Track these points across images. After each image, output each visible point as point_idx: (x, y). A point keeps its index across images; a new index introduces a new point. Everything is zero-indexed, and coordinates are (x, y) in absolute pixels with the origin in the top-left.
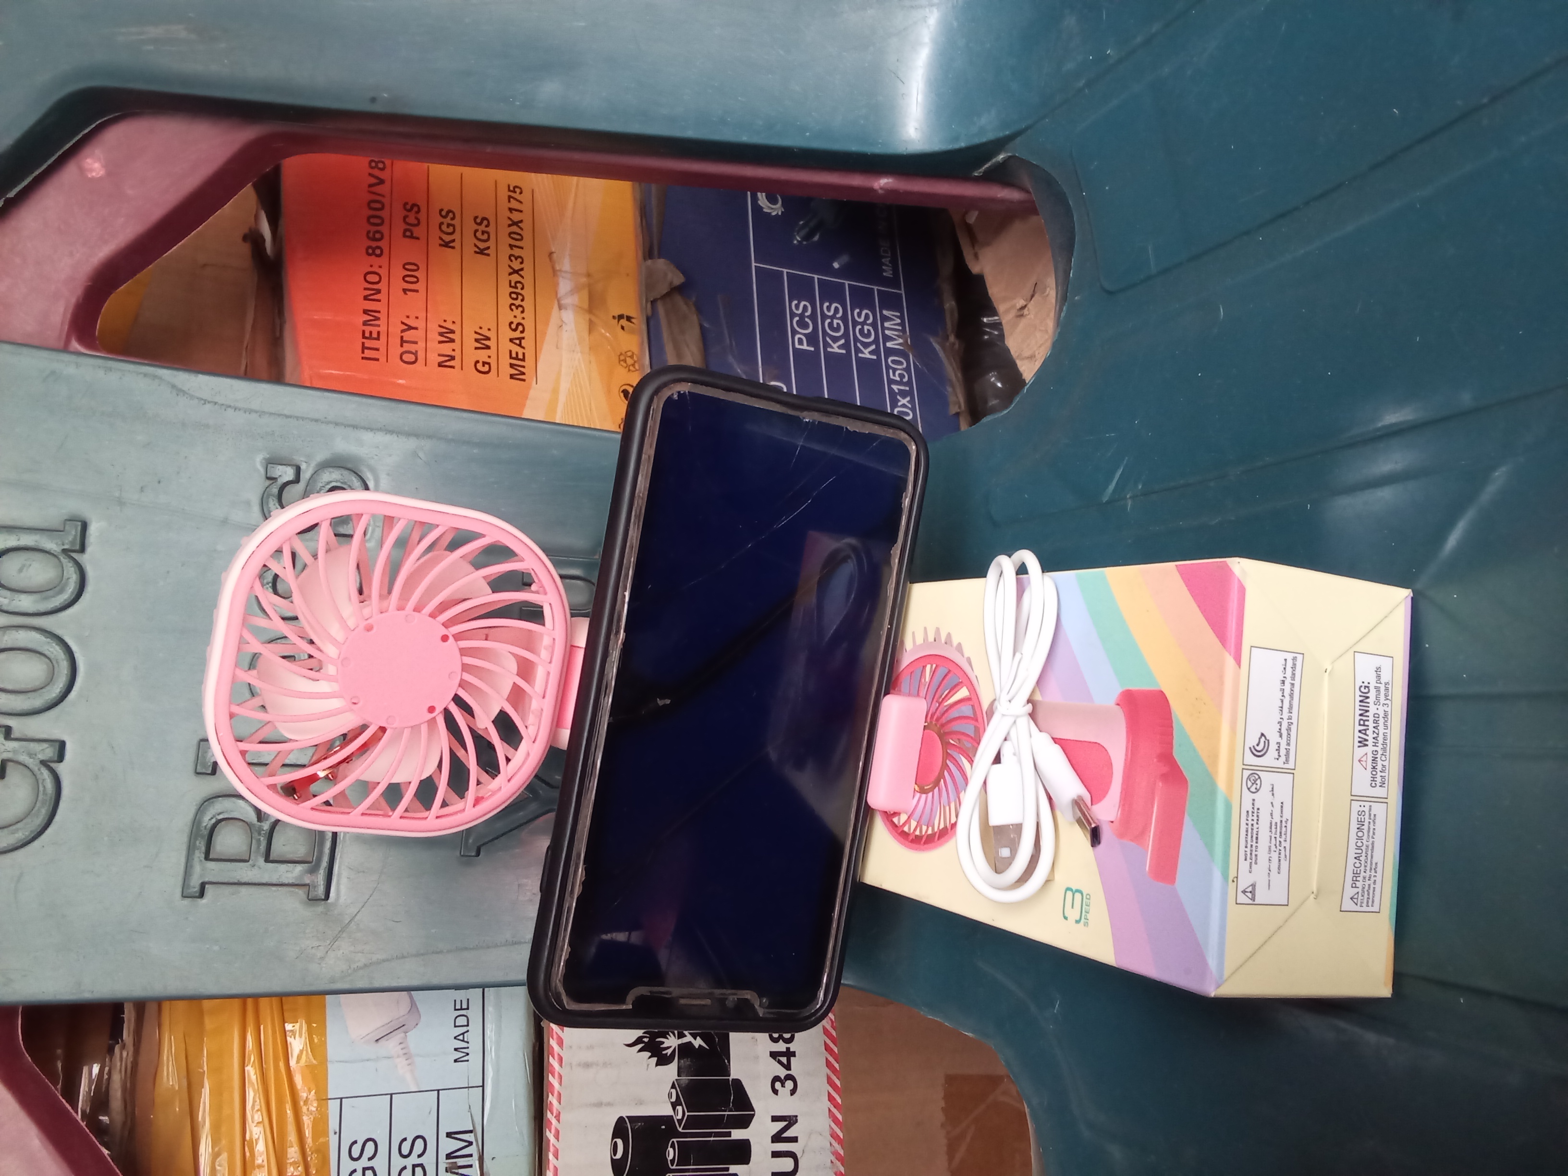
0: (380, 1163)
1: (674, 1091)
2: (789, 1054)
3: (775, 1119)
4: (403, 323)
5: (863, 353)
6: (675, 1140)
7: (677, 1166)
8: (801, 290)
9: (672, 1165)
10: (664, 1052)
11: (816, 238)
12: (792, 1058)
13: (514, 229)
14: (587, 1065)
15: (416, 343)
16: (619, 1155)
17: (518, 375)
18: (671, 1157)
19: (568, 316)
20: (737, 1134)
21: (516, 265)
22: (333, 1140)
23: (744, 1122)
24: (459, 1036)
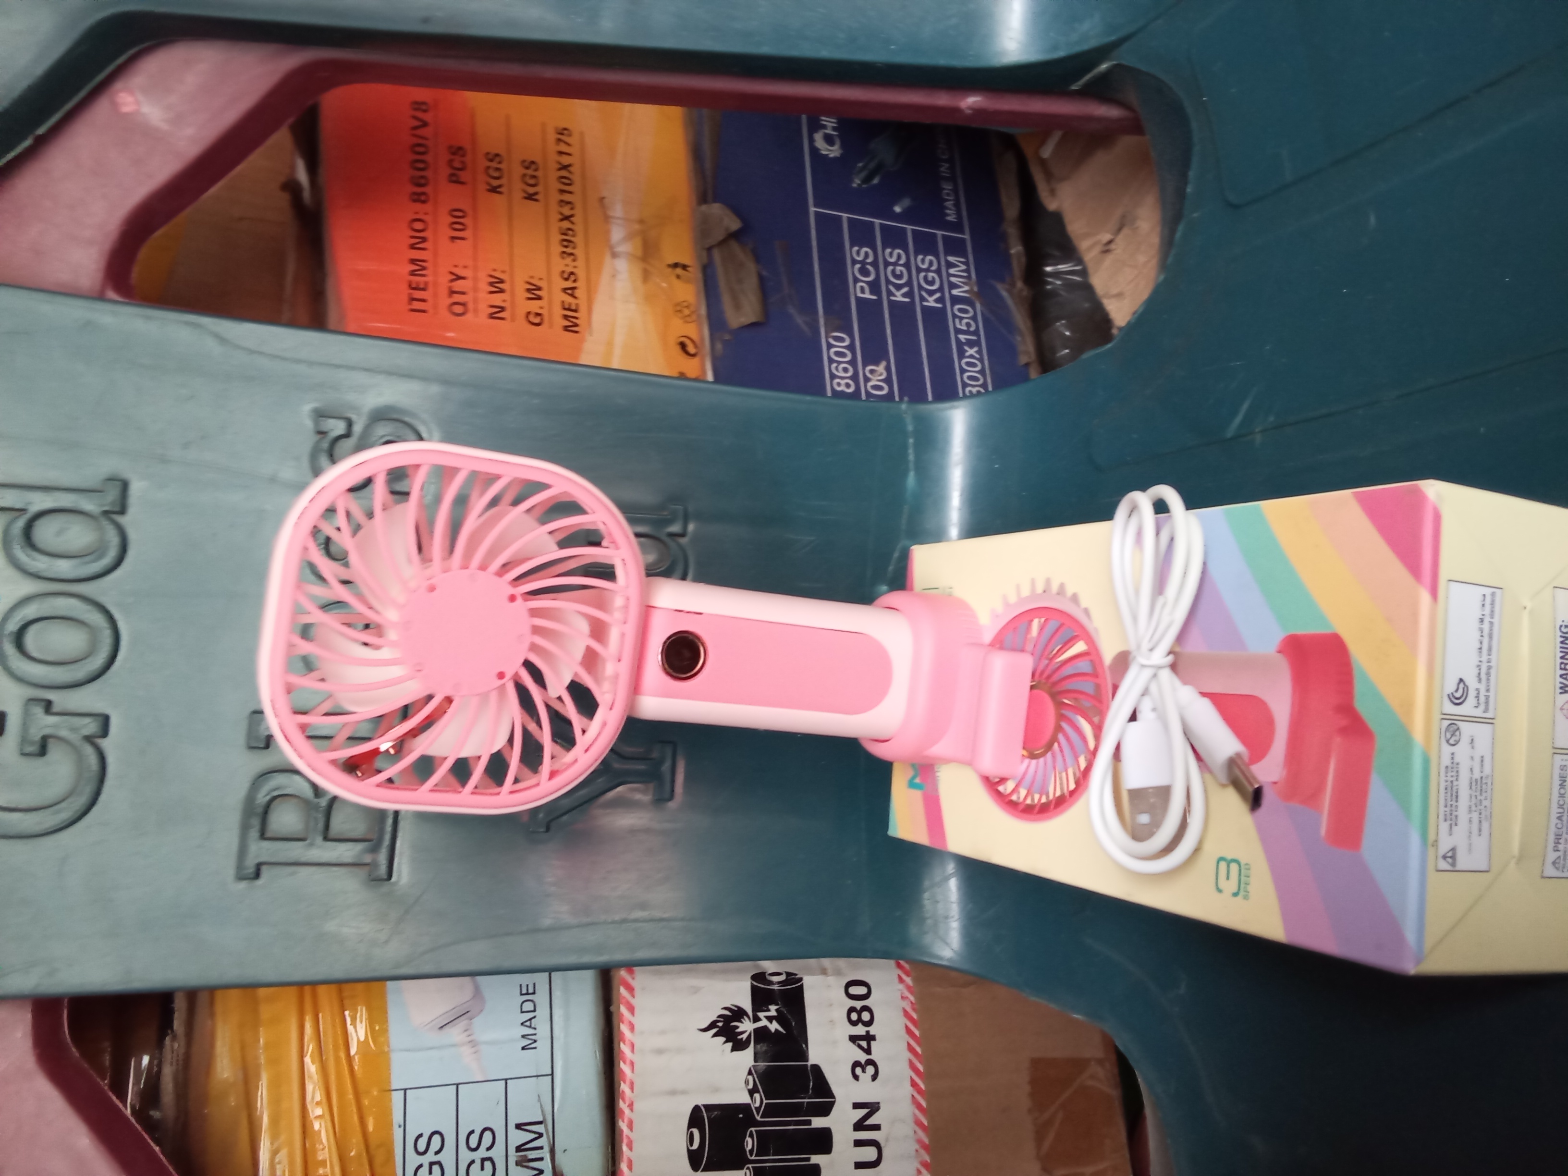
0: (447, 1158)
1: (750, 1078)
2: (869, 1038)
3: (856, 1106)
4: (451, 273)
5: (927, 301)
6: (753, 1129)
7: (756, 1156)
8: (862, 235)
9: (751, 1155)
10: (740, 1037)
11: (876, 181)
12: (872, 1043)
13: (564, 173)
14: (660, 1052)
15: (463, 293)
16: (696, 1146)
17: (572, 326)
18: (750, 1147)
19: (622, 265)
20: (818, 1122)
21: (567, 211)
22: (398, 1134)
23: (825, 1110)
24: (526, 1021)
